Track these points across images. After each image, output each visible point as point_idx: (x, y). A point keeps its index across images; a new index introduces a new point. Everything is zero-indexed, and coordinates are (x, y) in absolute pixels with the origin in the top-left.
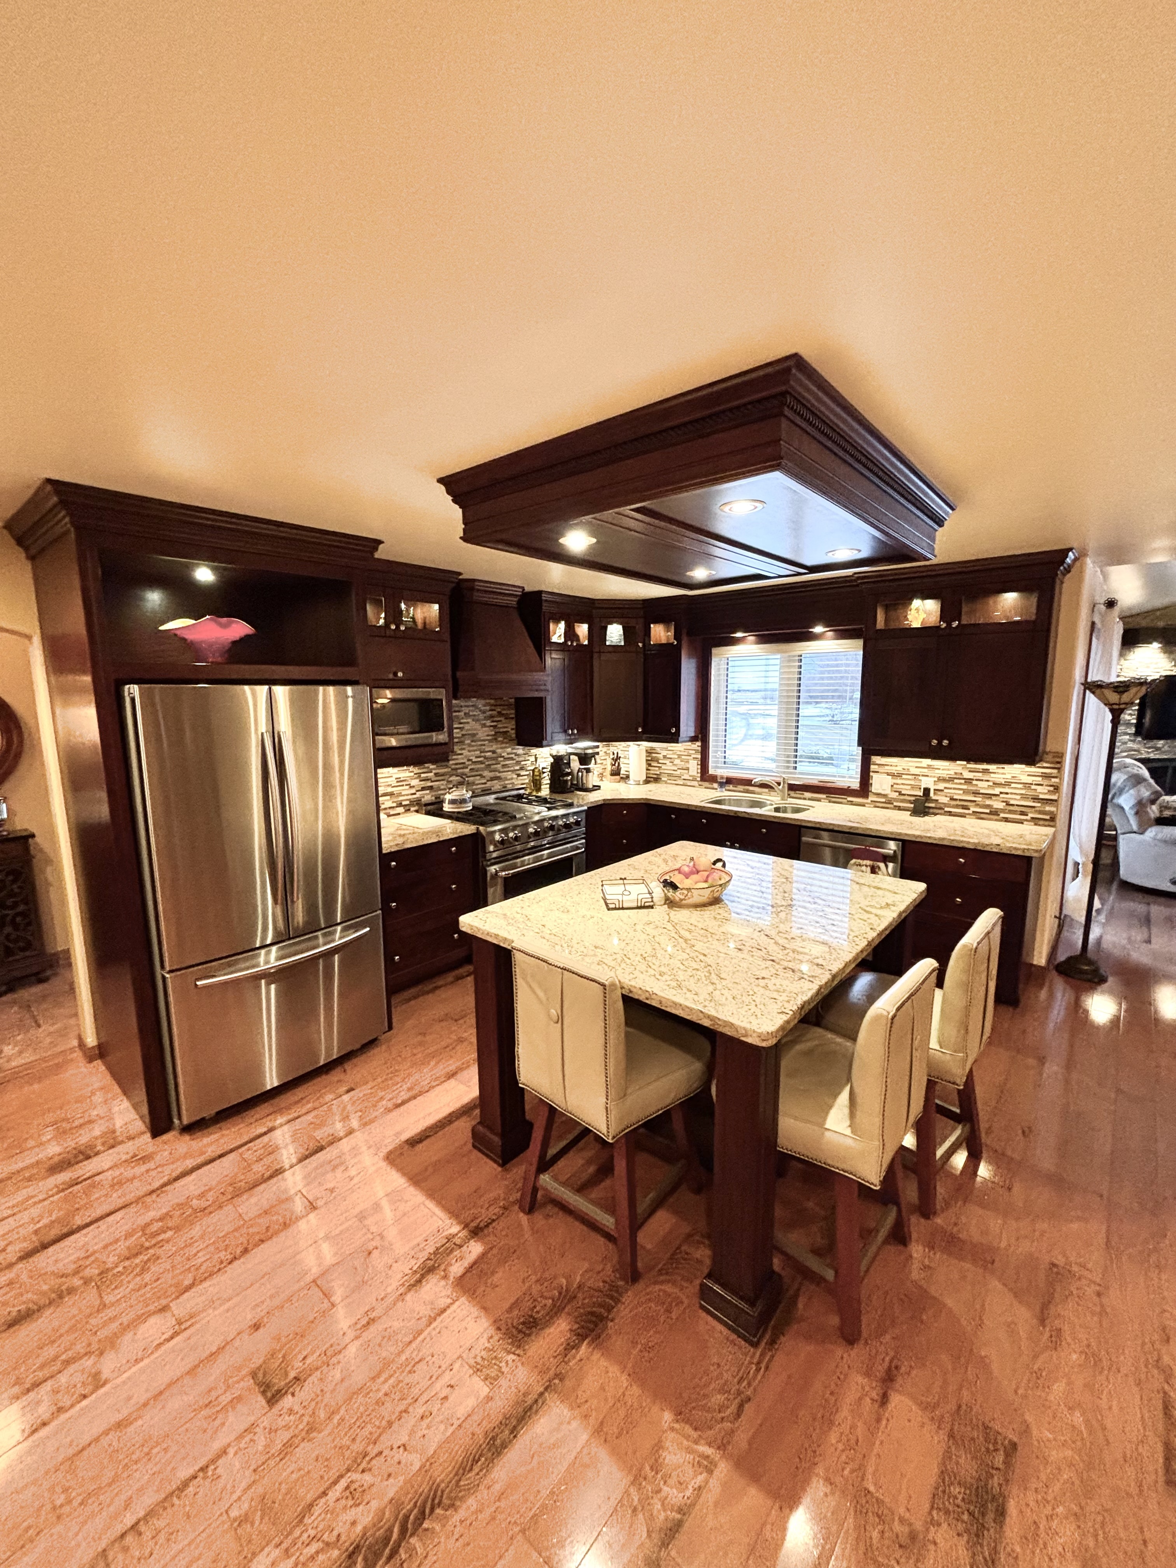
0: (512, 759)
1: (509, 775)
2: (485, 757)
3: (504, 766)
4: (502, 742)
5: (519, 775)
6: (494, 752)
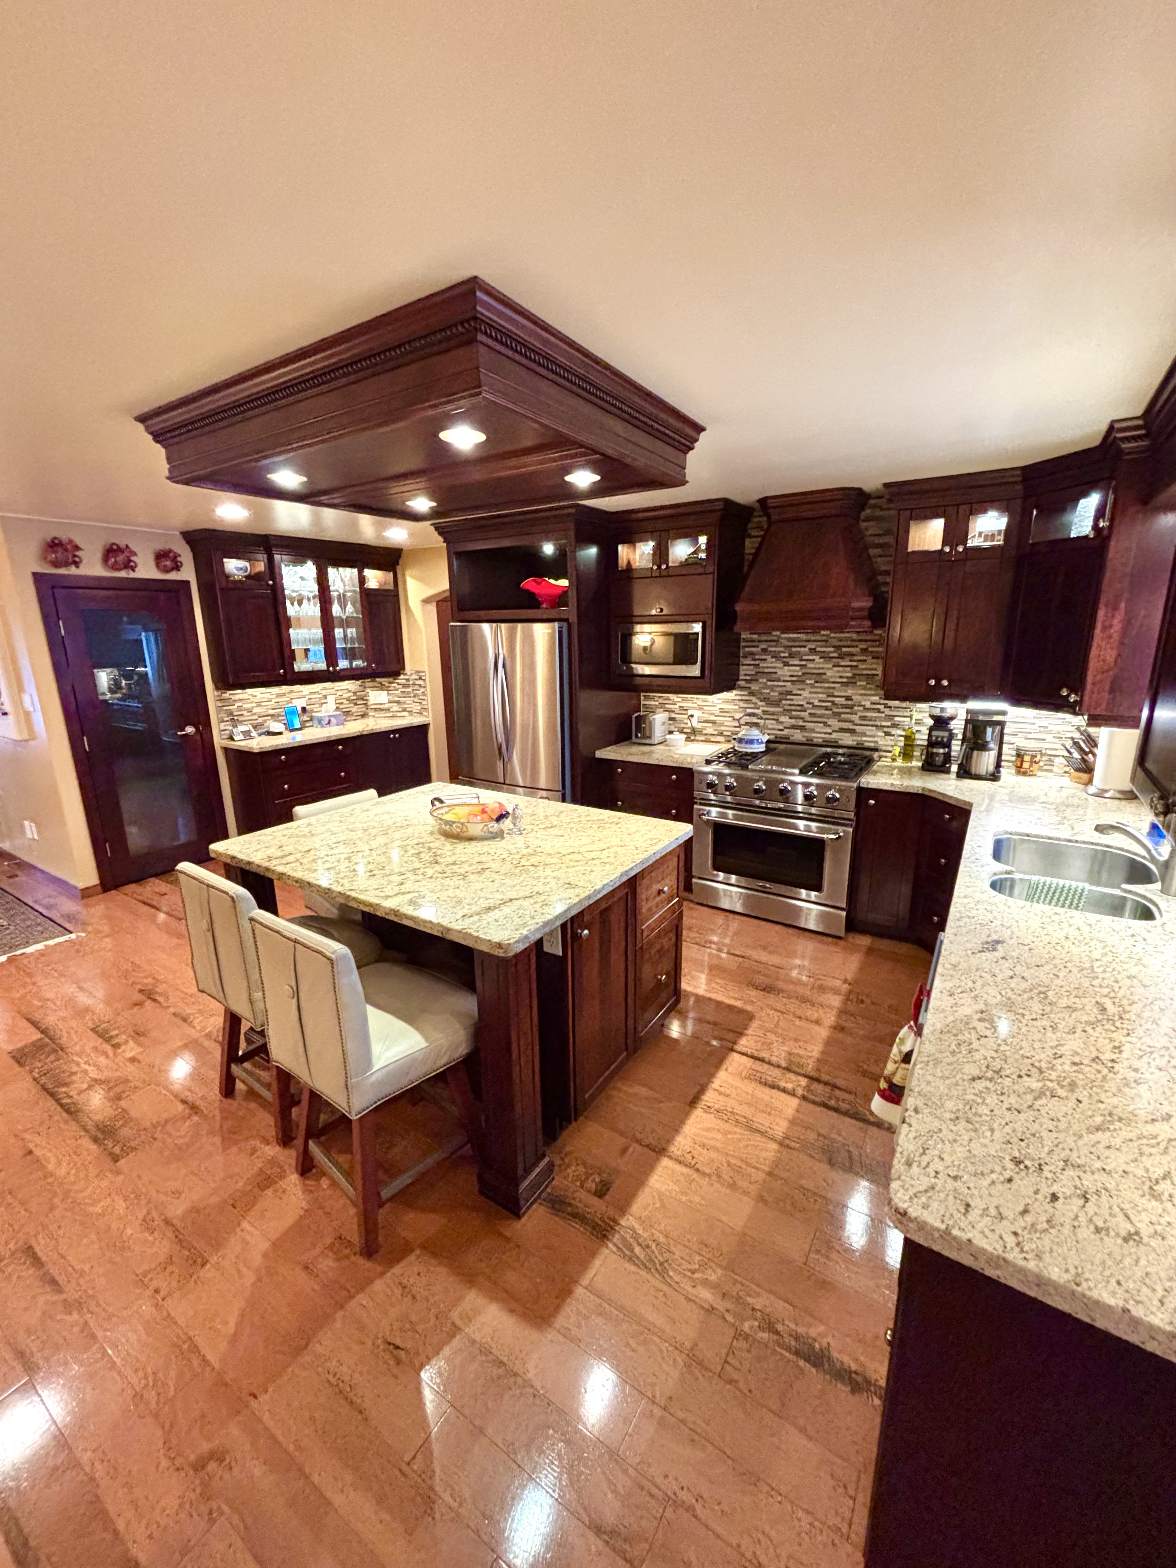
0: (879, 711)
1: (870, 731)
2: (833, 702)
3: (863, 718)
4: (865, 688)
5: (888, 734)
6: (848, 698)
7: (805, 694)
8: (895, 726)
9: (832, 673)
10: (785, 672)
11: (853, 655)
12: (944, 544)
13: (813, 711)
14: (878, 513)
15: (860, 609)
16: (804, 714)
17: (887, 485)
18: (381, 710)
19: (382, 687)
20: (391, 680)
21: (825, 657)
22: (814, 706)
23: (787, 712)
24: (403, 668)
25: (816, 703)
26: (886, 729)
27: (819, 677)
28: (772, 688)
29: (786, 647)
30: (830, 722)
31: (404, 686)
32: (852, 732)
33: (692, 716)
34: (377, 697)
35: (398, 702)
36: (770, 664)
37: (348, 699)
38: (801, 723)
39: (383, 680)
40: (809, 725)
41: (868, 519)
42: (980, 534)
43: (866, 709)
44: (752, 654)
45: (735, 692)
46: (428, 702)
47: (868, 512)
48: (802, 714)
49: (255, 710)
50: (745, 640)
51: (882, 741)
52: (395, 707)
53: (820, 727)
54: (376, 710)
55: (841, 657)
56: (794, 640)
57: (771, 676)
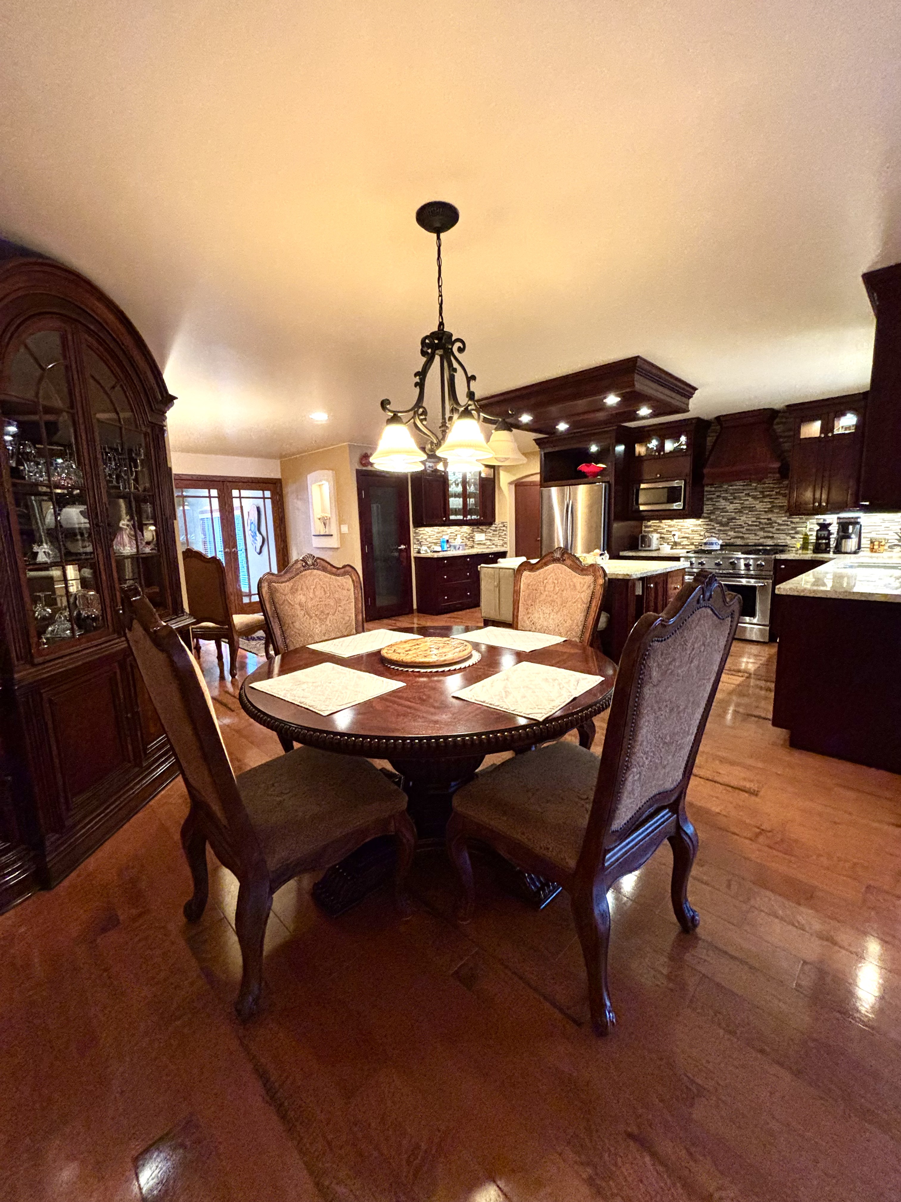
1: (782, 536)
2: (760, 522)
4: (778, 513)
5: (793, 537)
6: (768, 519)
7: (743, 518)
8: (797, 533)
9: (759, 506)
10: (731, 507)
11: (771, 495)
12: (821, 433)
13: (748, 528)
14: (784, 420)
15: (774, 468)
16: (744, 530)
17: (788, 406)
18: (480, 544)
19: (482, 531)
20: (487, 527)
21: (755, 498)
22: (749, 525)
23: (732, 529)
24: (495, 521)
25: (750, 523)
26: (792, 535)
27: (751, 509)
28: (723, 517)
29: (731, 493)
30: (758, 533)
31: (495, 531)
32: (772, 537)
33: (674, 535)
34: (480, 537)
35: (490, 540)
36: (723, 503)
37: (466, 537)
38: (741, 535)
39: (484, 528)
40: (746, 536)
41: (778, 424)
42: (842, 427)
43: (779, 525)
44: (711, 499)
45: (701, 520)
46: (508, 539)
47: (777, 420)
48: (742, 530)
49: (428, 540)
50: (707, 491)
51: (789, 541)
52: (488, 543)
53: (752, 537)
54: (478, 544)
55: (764, 497)
56: (736, 489)
57: (724, 510)
